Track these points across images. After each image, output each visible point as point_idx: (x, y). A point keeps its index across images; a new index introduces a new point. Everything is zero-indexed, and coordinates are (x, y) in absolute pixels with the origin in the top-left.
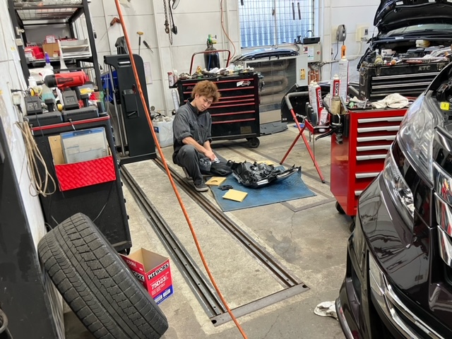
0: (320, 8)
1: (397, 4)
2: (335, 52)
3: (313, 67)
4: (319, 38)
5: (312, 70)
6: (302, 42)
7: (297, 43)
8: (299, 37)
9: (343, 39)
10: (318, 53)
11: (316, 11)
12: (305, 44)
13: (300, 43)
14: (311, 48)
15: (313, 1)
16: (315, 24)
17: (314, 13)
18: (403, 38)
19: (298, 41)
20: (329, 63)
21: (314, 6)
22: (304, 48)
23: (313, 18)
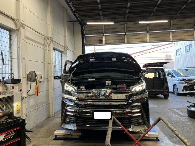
0: (18, 58)
1: (91, 60)
4: (21, 79)
6: (9, 81)
8: (3, 78)
10: (20, 90)
11: (15, 61)
12: (12, 83)
13: (6, 83)
14: (16, 87)
15: (11, 53)
16: (13, 69)
17: (11, 61)
18: (94, 80)
19: (3, 81)
20: (26, 98)
21: (11, 57)
22: (12, 86)
23: (11, 65)
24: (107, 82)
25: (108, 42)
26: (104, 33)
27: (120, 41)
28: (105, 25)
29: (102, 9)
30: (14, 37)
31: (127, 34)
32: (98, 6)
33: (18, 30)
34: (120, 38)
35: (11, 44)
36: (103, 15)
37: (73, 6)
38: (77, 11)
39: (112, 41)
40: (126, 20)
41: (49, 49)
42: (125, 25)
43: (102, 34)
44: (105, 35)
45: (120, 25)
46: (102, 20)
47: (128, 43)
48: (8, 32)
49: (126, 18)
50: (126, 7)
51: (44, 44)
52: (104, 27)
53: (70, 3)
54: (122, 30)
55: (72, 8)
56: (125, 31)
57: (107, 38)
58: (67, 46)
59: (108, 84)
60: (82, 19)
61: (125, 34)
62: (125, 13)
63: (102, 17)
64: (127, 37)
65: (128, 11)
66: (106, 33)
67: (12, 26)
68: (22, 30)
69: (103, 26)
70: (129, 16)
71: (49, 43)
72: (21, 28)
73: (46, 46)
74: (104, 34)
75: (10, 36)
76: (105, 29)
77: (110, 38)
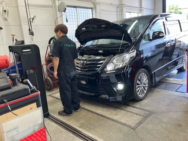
30: (94, 12)
33: (95, 8)
41: (122, 14)
48: (91, 10)
51: (117, 11)
58: (143, 7)
67: (92, 6)
68: (98, 7)
71: (122, 9)
72: (97, 5)
73: (119, 12)
75: (92, 12)
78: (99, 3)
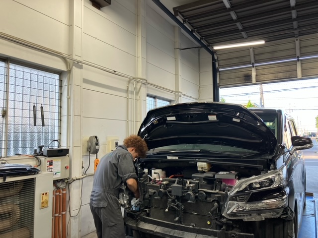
0: (69, 115)
1: (168, 119)
2: (86, 166)
3: (60, 185)
4: (68, 150)
5: (58, 188)
6: (45, 153)
7: (37, 155)
8: (41, 148)
9: (96, 152)
10: (66, 168)
11: (64, 119)
12: (49, 156)
13: (42, 155)
14: (58, 162)
15: (61, 107)
16: (62, 132)
17: (61, 120)
18: (177, 158)
19: (39, 152)
20: (79, 179)
21: (60, 113)
22: (48, 161)
23: (60, 126)
24: (199, 164)
25: (262, 78)
26: (253, 61)
27: (287, 74)
28: (254, 48)
29: (239, 19)
30: (65, 83)
31: (301, 60)
32: (230, 15)
33: (69, 72)
34: (288, 68)
35: (61, 94)
36: (244, 29)
37: (186, 21)
38: (196, 30)
39: (271, 76)
40: (296, 32)
41: (138, 98)
42: (297, 42)
43: (250, 63)
44: (256, 66)
45: (285, 44)
46: (246, 38)
47: (305, 77)
48: (57, 76)
49: (296, 29)
50: (289, 8)
51: (127, 91)
52: (254, 51)
53: (178, 17)
54: (291, 52)
55: (185, 25)
56: (298, 54)
57: (260, 71)
58: (180, 91)
59: (201, 170)
60: (209, 41)
61: (298, 60)
62: (290, 19)
63: (243, 33)
64: (302, 67)
65: (294, 14)
66: (256, 61)
67: (61, 66)
68: (75, 70)
69: (251, 50)
70: (300, 24)
71: (138, 87)
72: (74, 67)
73: (132, 93)
74: (253, 64)
75: (61, 81)
76: (255, 55)
77: (266, 71)
78: (80, 62)
